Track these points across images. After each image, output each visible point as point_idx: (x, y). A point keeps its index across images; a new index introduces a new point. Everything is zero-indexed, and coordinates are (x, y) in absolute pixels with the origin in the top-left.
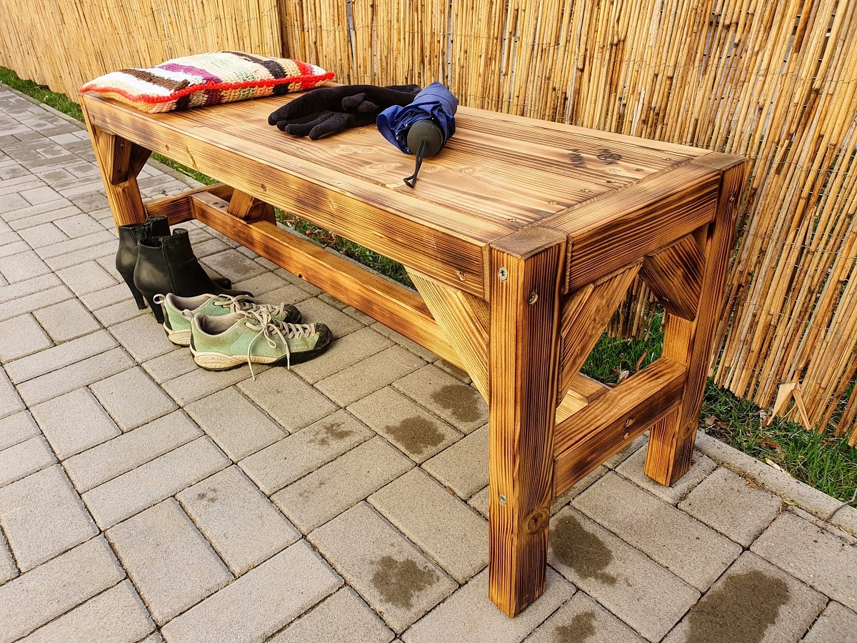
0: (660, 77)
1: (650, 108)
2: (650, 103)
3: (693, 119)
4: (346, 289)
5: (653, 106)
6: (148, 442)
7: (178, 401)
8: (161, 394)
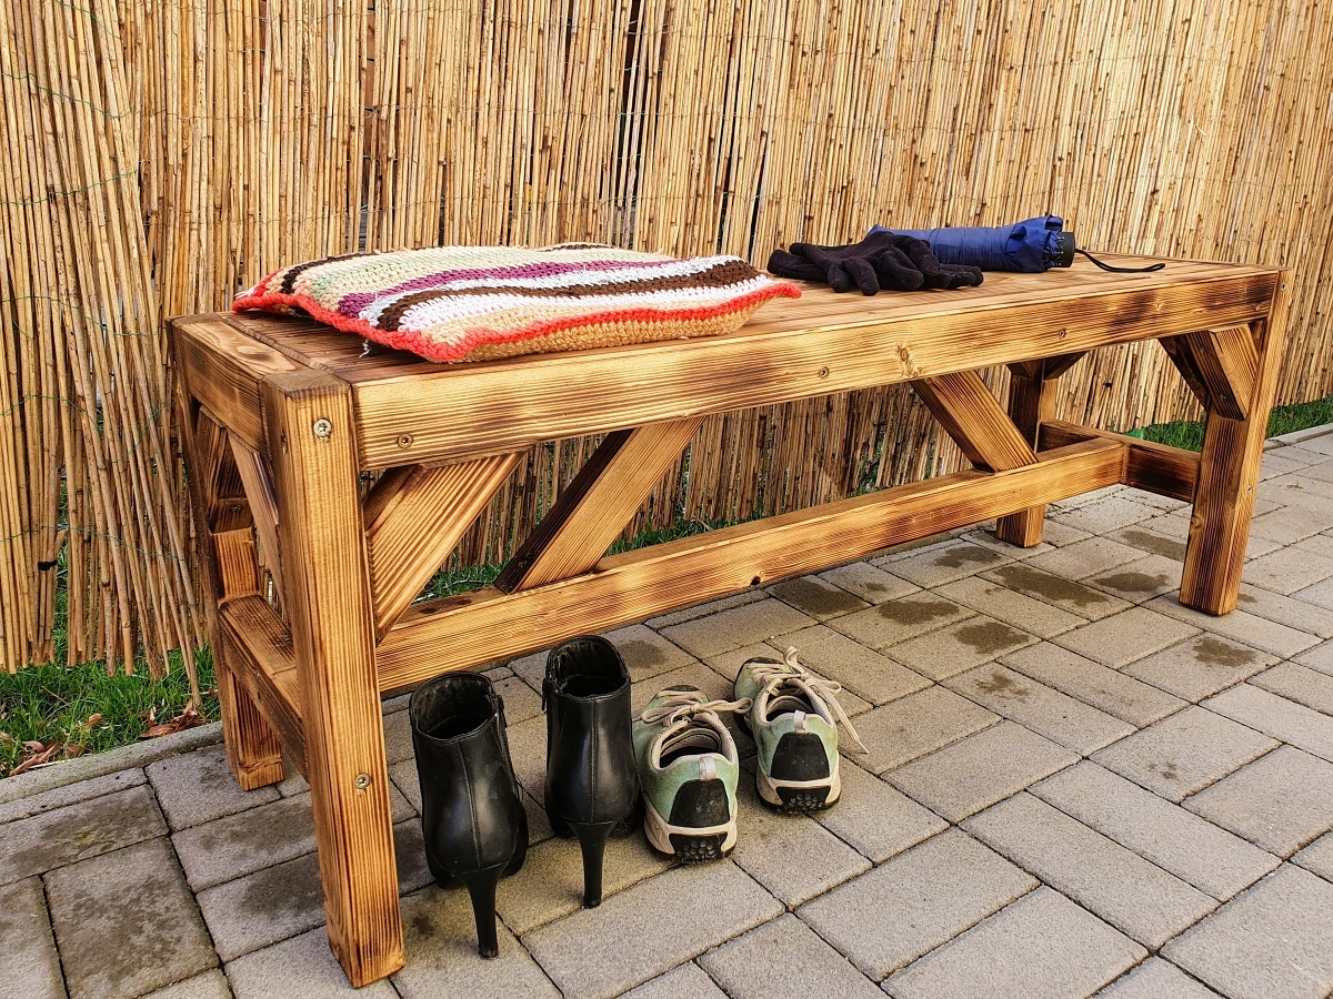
6: (1065, 845)
7: (937, 829)
8: (915, 852)
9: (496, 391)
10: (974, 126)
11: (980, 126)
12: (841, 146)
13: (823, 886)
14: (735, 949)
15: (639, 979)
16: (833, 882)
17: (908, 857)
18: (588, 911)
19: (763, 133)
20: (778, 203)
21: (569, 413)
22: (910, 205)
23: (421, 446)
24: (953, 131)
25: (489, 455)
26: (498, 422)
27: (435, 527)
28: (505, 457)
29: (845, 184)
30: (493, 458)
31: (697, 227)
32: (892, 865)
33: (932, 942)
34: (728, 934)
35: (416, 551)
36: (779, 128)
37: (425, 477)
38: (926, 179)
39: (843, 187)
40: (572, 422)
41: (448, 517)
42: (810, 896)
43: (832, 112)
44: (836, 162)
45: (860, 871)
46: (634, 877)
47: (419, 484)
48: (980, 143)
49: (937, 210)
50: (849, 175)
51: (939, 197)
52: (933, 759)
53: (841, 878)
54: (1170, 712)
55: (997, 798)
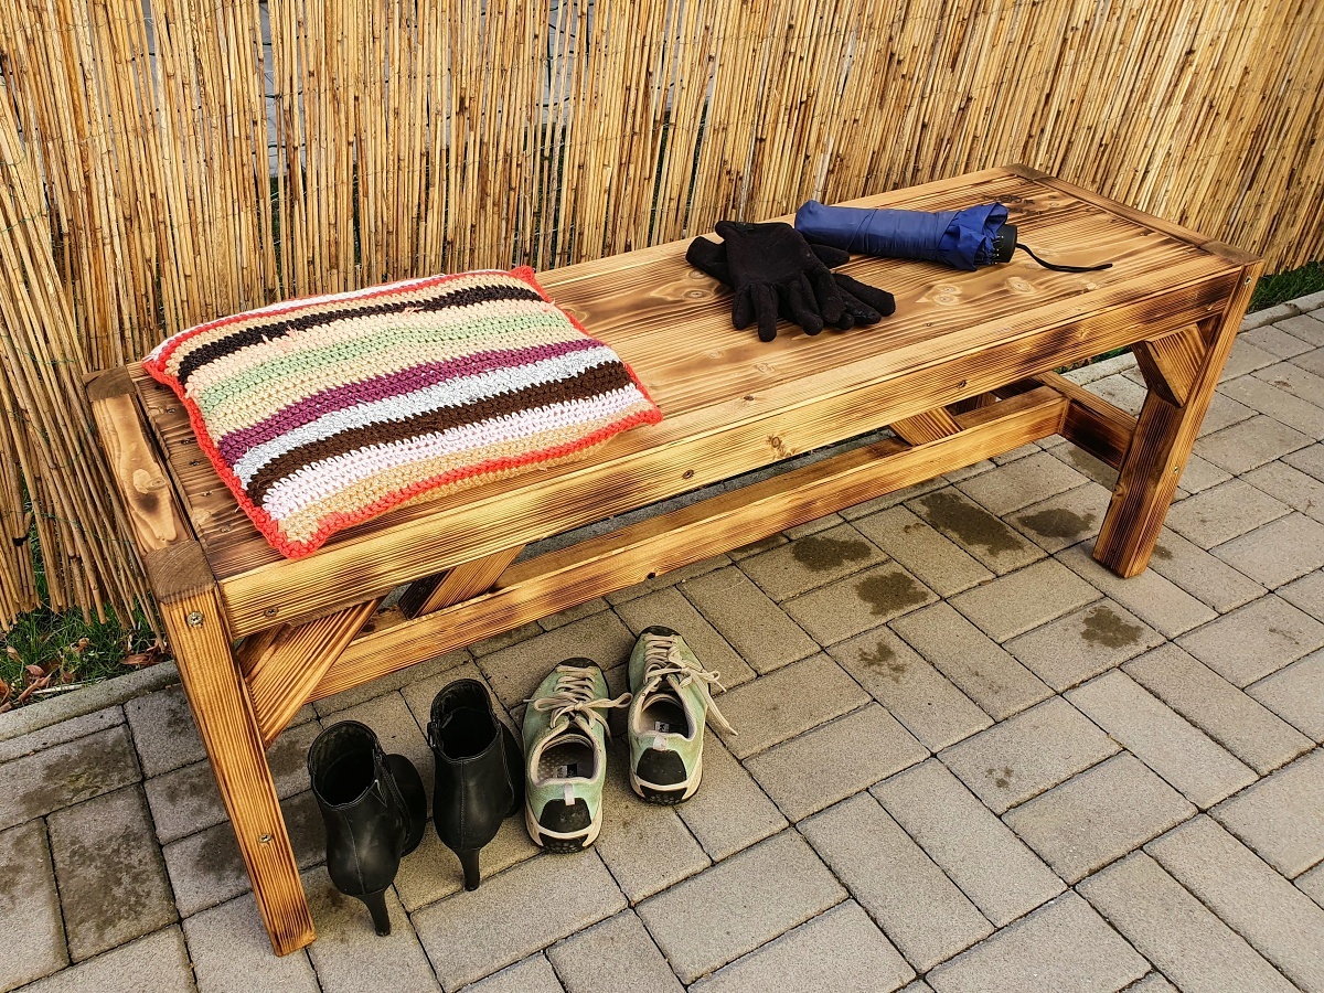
6: (882, 858)
7: (776, 829)
8: (751, 854)
9: (352, 560)
10: (968, 9)
11: (974, 9)
12: (801, 59)
13: (664, 884)
14: (578, 943)
15: (497, 965)
16: (673, 879)
17: (742, 859)
18: (468, 894)
19: (710, 57)
20: (725, 129)
21: (427, 559)
22: (881, 108)
23: (284, 614)
24: (942, 17)
25: (351, 605)
26: (357, 582)
27: (307, 665)
28: (366, 604)
29: (804, 99)
30: (355, 607)
31: (632, 167)
32: (728, 865)
33: (740, 951)
34: (576, 927)
35: (291, 685)
36: (729, 50)
37: (293, 633)
38: (903, 76)
39: (801, 103)
40: (431, 565)
41: (318, 656)
42: (652, 892)
43: (793, 23)
44: (794, 77)
45: (699, 869)
46: (511, 860)
47: (288, 639)
48: (973, 28)
49: (913, 110)
50: (809, 88)
51: (918, 94)
52: (793, 746)
53: (681, 877)
54: (1031, 703)
55: (838, 797)
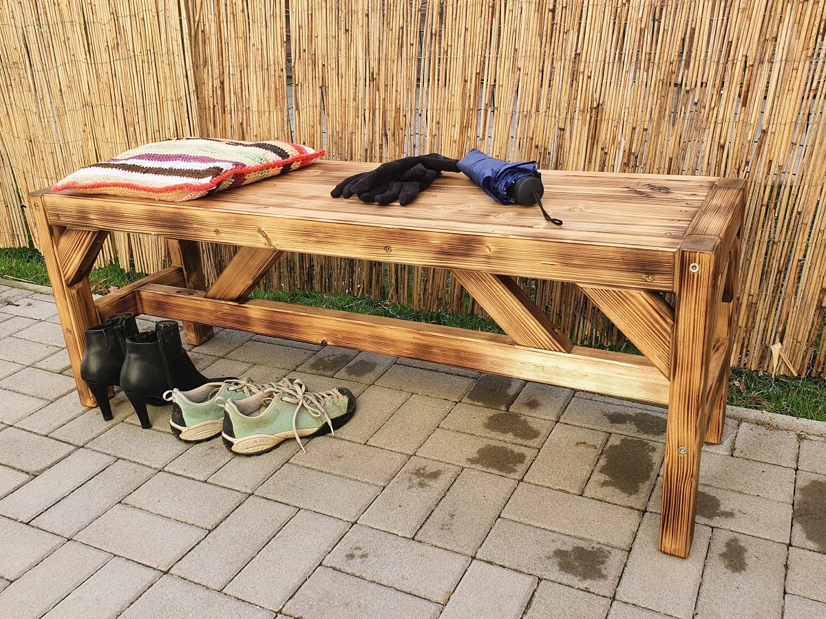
0: (637, 130)
1: (630, 153)
2: (630, 149)
3: (667, 158)
4: (393, 341)
5: (633, 151)
6: (247, 530)
7: (243, 490)
8: (218, 489)
9: (81, 206)
17: (213, 488)
26: (84, 218)
28: (89, 232)
37: (67, 231)
41: (77, 248)
45: (197, 478)
54: (448, 547)
55: (284, 502)
